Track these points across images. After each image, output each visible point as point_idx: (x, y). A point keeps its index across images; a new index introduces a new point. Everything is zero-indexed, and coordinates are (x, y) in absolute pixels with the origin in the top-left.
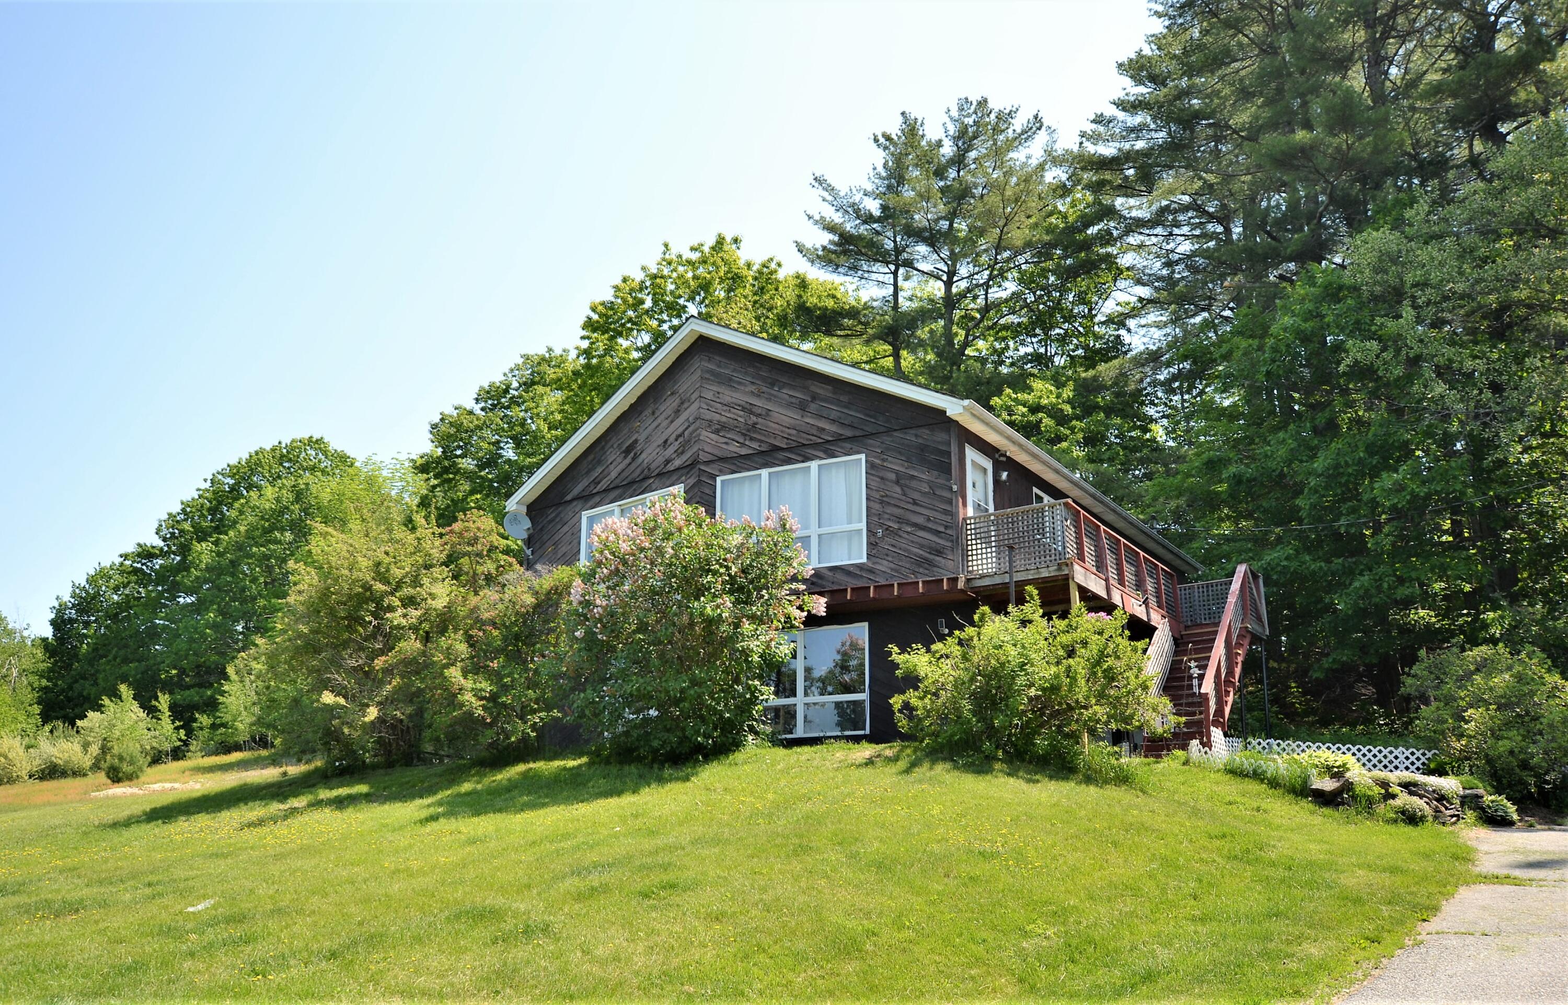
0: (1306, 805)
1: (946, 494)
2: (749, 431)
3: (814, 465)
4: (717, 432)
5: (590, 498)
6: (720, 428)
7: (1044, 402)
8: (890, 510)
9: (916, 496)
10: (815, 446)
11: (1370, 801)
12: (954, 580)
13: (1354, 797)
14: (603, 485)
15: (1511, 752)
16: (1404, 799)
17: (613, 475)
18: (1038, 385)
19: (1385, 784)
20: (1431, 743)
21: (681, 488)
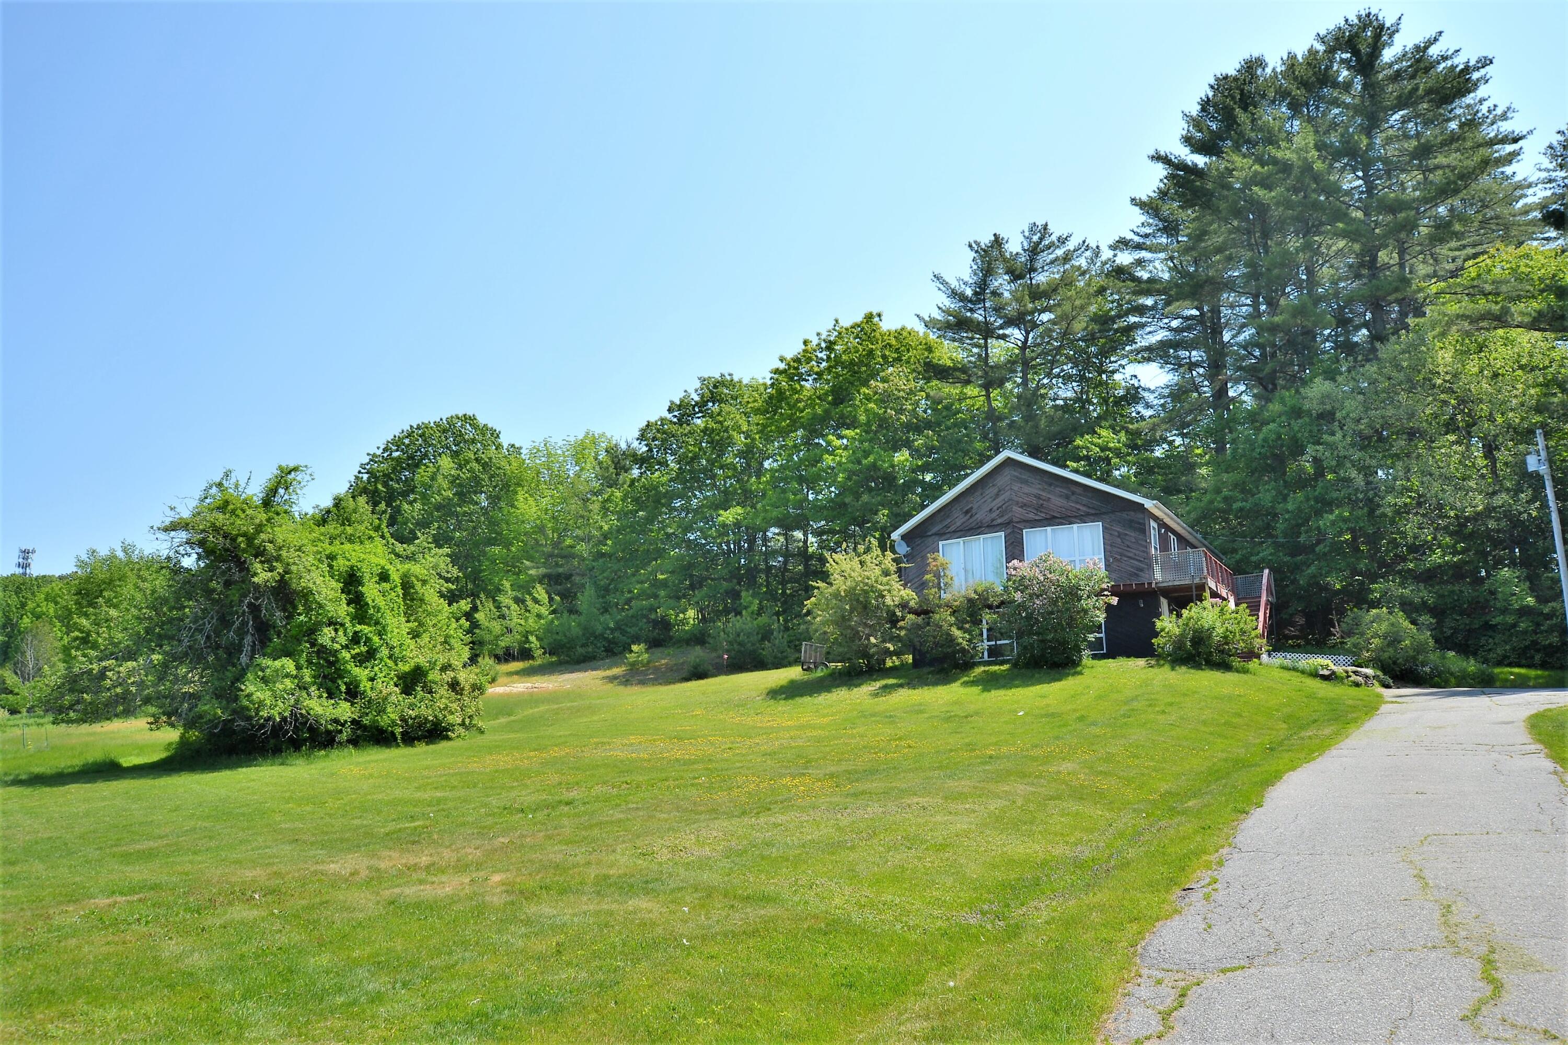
0: (1318, 679)
1: (1144, 543)
2: (1039, 508)
3: (1075, 526)
4: (1021, 507)
5: (944, 535)
6: (1024, 506)
7: (1111, 445)
8: (1115, 549)
9: (1129, 544)
10: (1075, 517)
11: (1342, 678)
12: (1150, 584)
13: (1336, 677)
14: (952, 528)
15: (1390, 658)
16: (1354, 678)
17: (958, 524)
18: (1104, 433)
19: (1347, 672)
20: (1354, 654)
21: (1003, 534)
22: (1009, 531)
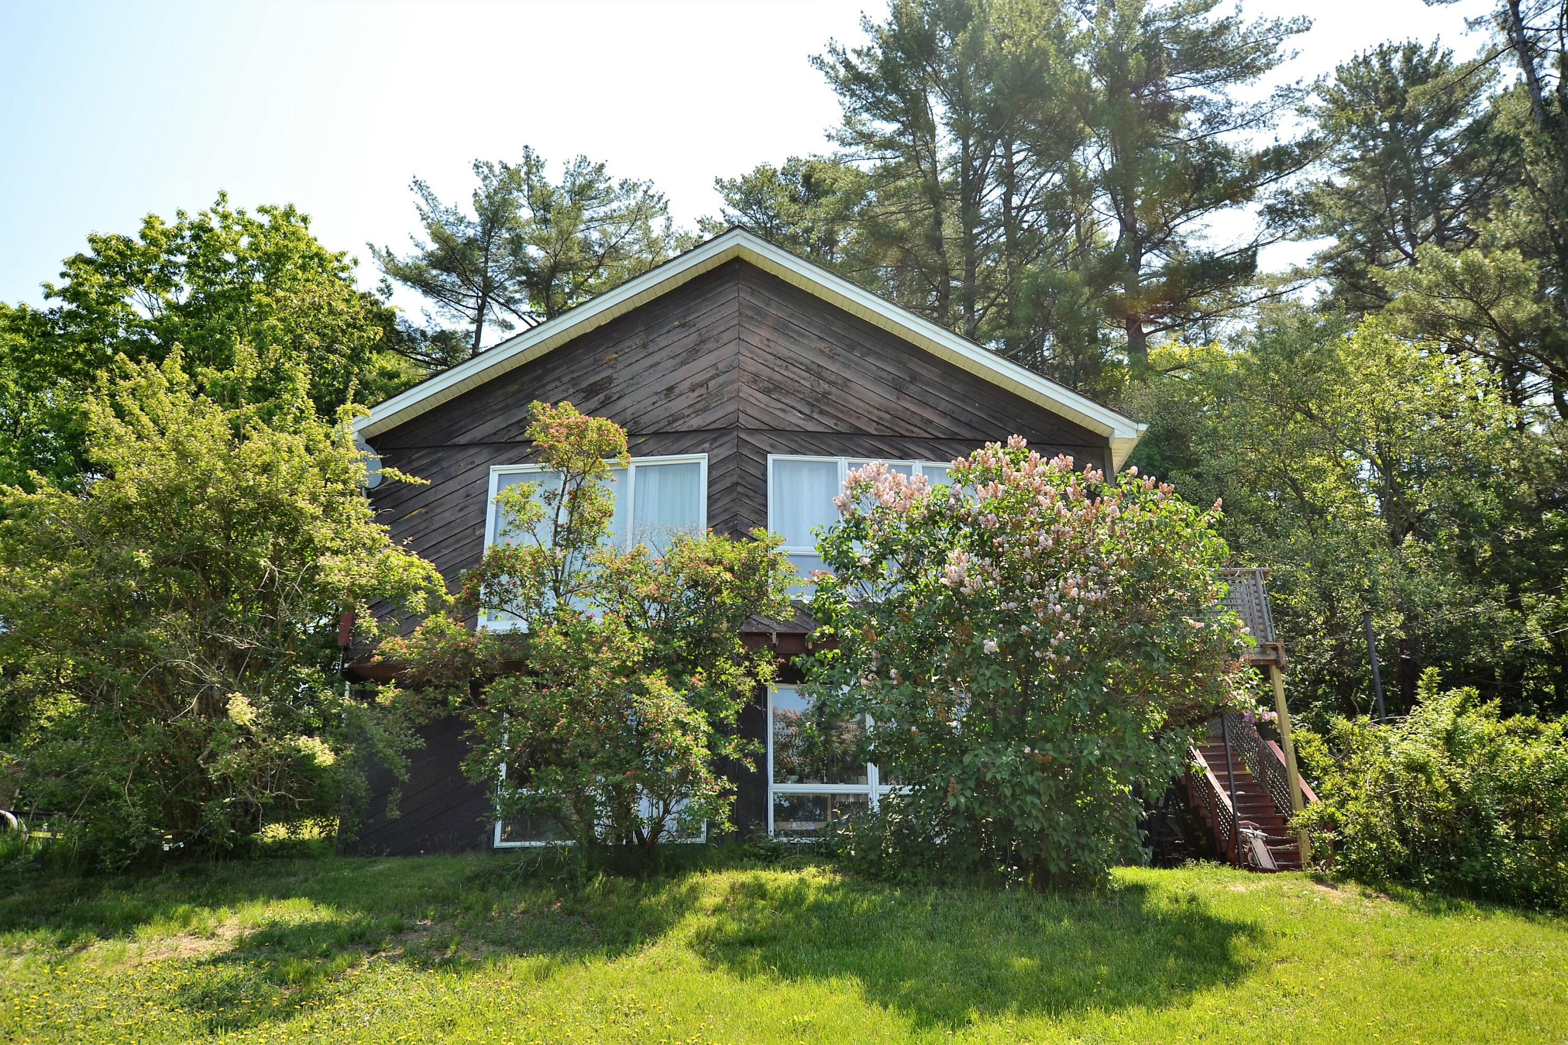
2: (818, 402)
3: (917, 465)
4: (767, 392)
5: (506, 448)
6: (773, 388)
10: (919, 440)
21: (702, 460)
22: (723, 452)
